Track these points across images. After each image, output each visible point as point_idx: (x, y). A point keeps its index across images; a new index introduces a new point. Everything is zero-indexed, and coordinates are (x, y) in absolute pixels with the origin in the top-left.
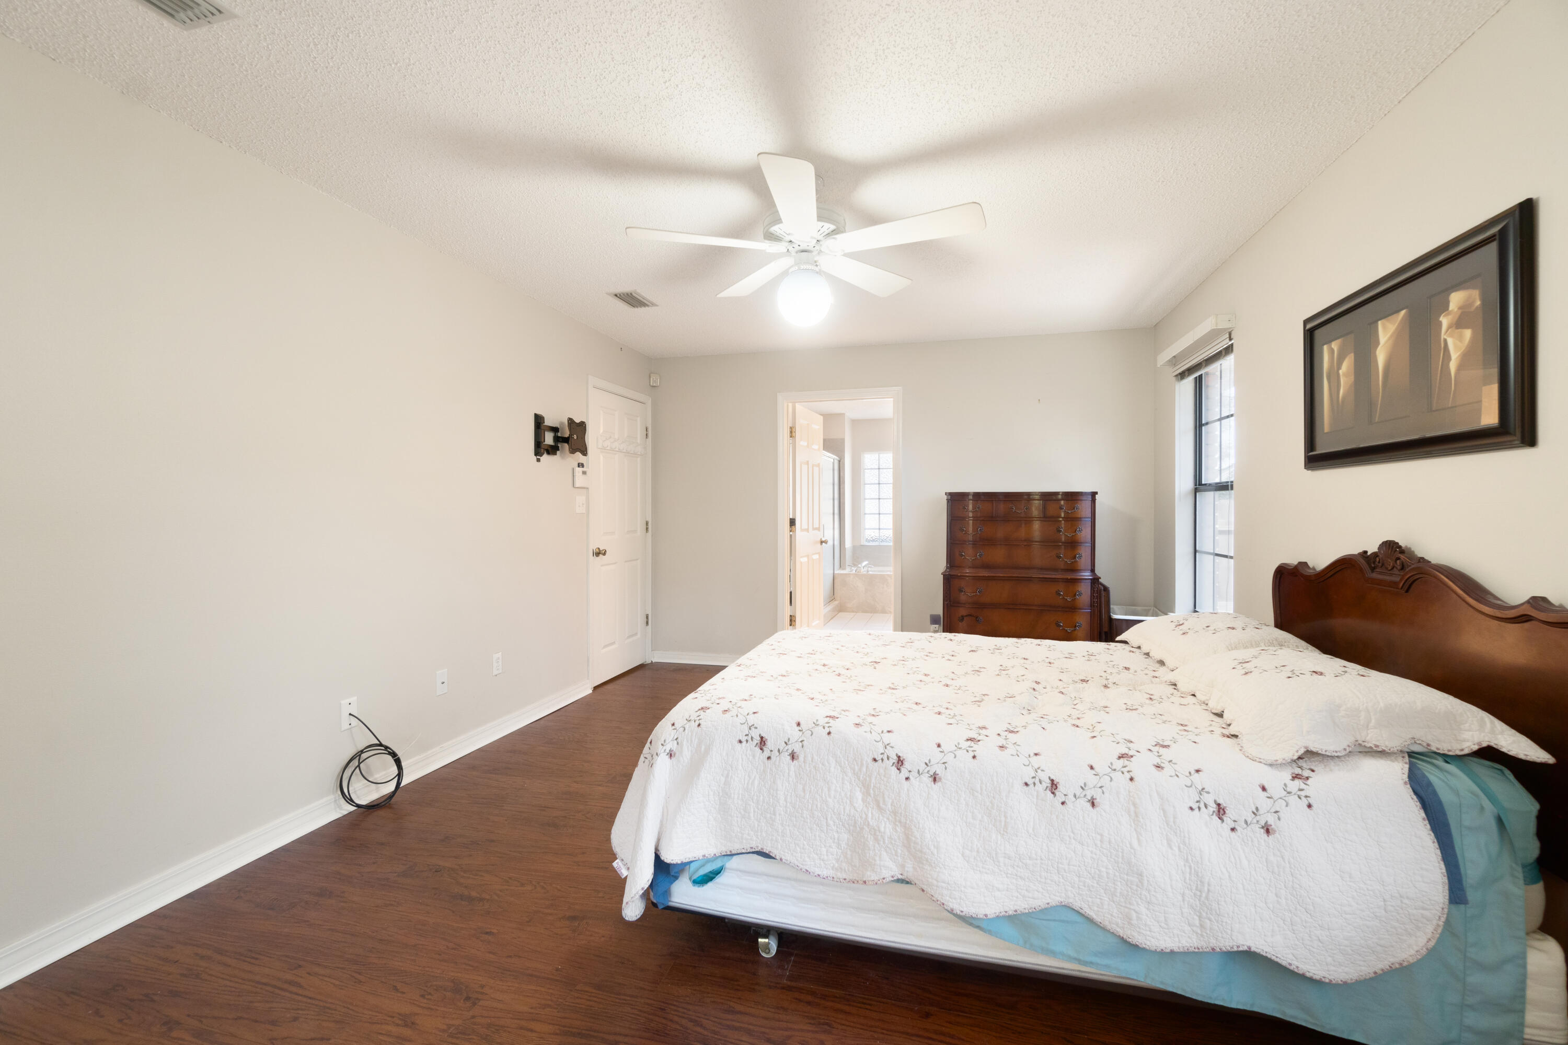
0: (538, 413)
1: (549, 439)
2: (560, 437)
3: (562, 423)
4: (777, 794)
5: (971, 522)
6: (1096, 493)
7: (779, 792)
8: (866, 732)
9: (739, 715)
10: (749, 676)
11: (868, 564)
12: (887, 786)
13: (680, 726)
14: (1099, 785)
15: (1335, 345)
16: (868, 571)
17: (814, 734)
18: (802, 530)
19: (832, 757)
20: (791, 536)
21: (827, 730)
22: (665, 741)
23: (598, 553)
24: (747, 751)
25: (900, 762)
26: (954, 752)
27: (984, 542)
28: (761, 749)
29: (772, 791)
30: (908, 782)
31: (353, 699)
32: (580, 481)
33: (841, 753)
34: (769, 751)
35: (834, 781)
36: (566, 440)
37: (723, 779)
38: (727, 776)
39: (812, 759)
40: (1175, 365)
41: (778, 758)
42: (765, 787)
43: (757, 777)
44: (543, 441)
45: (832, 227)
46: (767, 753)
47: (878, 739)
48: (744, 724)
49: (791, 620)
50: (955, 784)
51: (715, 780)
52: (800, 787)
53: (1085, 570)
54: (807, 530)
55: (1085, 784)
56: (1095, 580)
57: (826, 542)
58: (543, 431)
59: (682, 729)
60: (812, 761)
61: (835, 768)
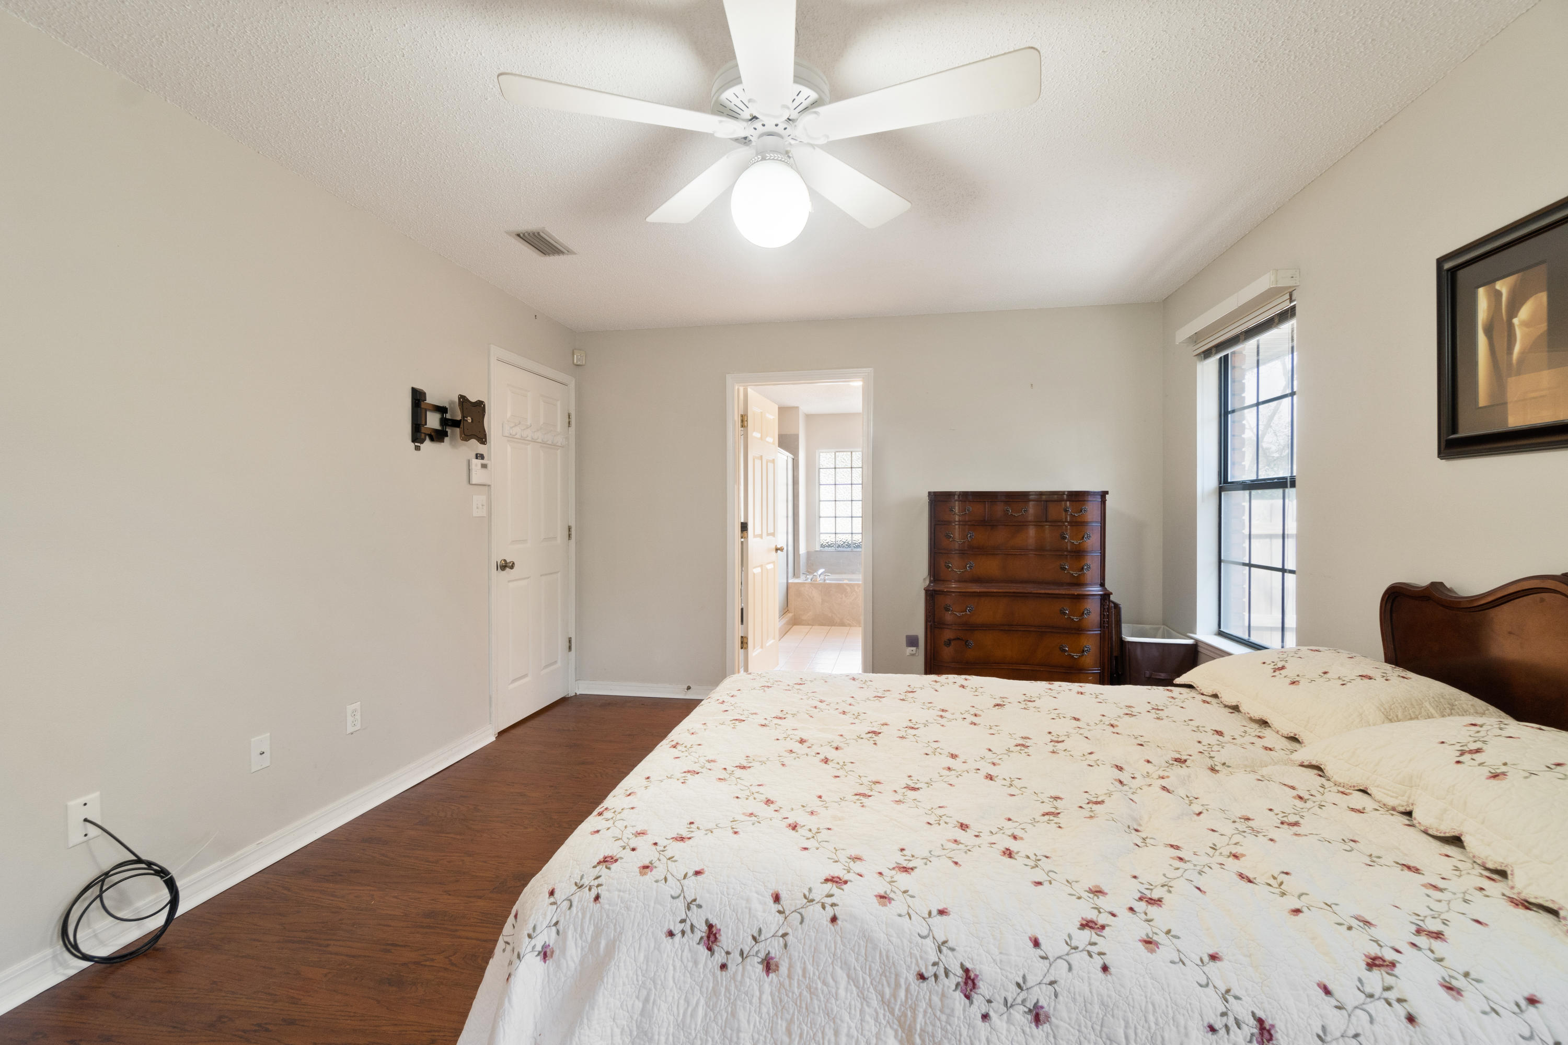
0: (418, 386)
1: (433, 421)
2: (449, 419)
3: (452, 403)
4: (738, 1038)
5: (957, 527)
6: (1107, 493)
7: (742, 1035)
8: (900, 915)
9: (669, 877)
10: (689, 772)
11: (824, 572)
12: (946, 1032)
13: (564, 897)
14: (1351, 1032)
15: (1503, 287)
16: (825, 580)
17: (806, 921)
18: (755, 536)
19: (841, 968)
20: (742, 543)
21: (830, 912)
22: (534, 928)
23: (505, 566)
24: (683, 951)
25: (970, 982)
26: (1066, 957)
27: (972, 551)
28: (710, 949)
29: (729, 1031)
30: (987, 1024)
31: (93, 797)
32: (478, 475)
33: (857, 960)
34: (723, 954)
35: (847, 1018)
36: (456, 424)
37: (639, 1005)
38: (646, 1000)
39: (804, 970)
40: (1196, 342)
41: (740, 967)
42: (717, 1024)
43: (702, 1002)
44: (423, 423)
45: (814, 96)
46: (719, 957)
47: (925, 933)
48: (678, 897)
49: (742, 643)
50: (1077, 1027)
51: (625, 1007)
52: (782, 1025)
53: (1091, 584)
54: (761, 536)
55: (1324, 1028)
56: (1106, 597)
57: (781, 549)
58: (423, 411)
59: (566, 904)
60: (804, 976)
61: (846, 990)
